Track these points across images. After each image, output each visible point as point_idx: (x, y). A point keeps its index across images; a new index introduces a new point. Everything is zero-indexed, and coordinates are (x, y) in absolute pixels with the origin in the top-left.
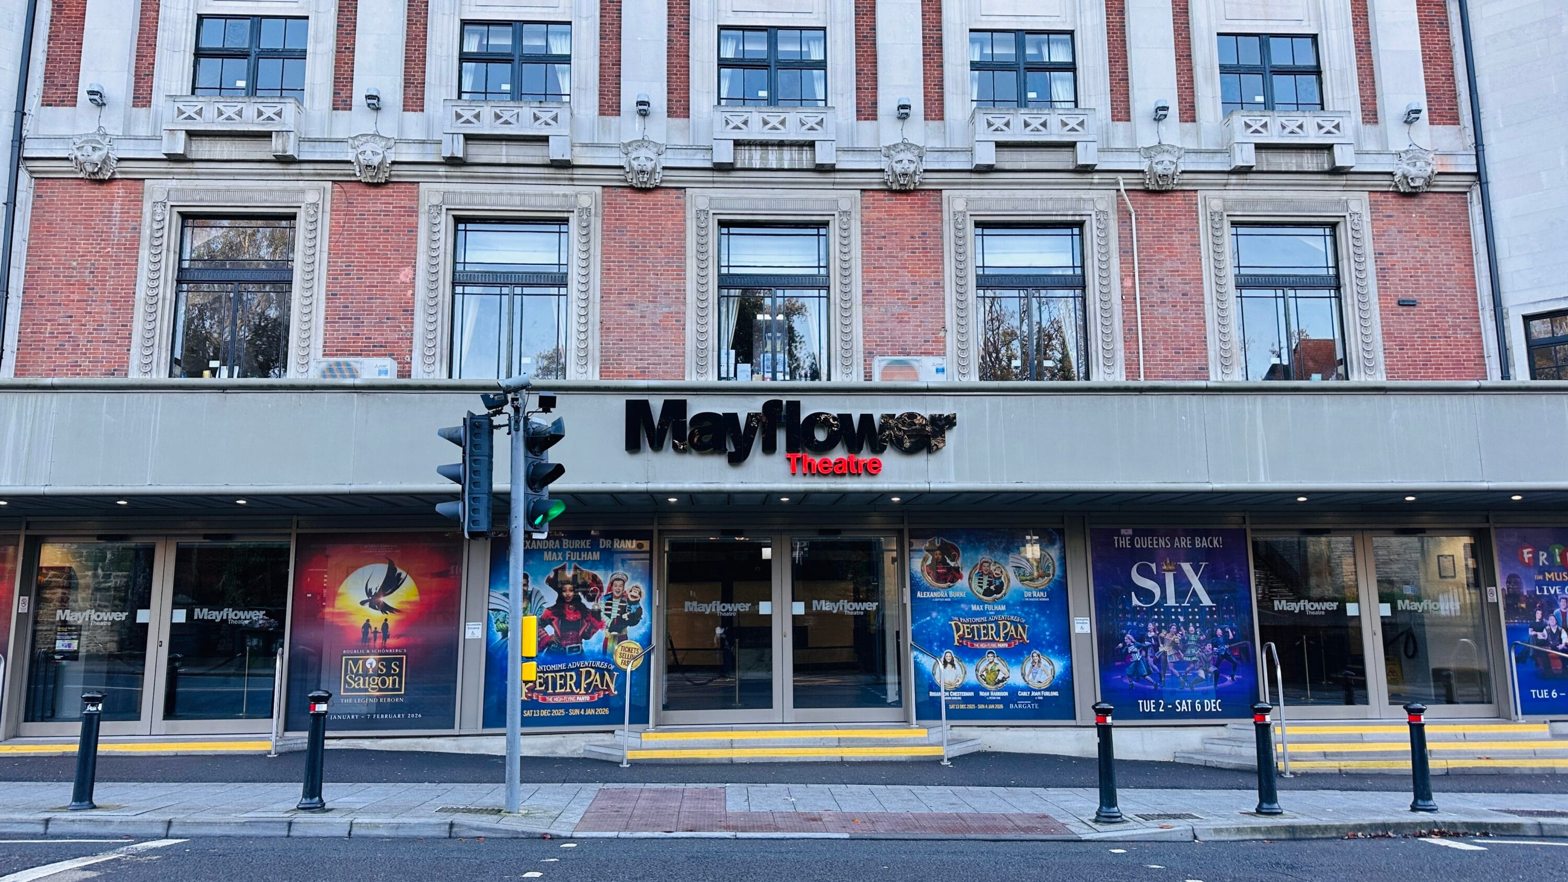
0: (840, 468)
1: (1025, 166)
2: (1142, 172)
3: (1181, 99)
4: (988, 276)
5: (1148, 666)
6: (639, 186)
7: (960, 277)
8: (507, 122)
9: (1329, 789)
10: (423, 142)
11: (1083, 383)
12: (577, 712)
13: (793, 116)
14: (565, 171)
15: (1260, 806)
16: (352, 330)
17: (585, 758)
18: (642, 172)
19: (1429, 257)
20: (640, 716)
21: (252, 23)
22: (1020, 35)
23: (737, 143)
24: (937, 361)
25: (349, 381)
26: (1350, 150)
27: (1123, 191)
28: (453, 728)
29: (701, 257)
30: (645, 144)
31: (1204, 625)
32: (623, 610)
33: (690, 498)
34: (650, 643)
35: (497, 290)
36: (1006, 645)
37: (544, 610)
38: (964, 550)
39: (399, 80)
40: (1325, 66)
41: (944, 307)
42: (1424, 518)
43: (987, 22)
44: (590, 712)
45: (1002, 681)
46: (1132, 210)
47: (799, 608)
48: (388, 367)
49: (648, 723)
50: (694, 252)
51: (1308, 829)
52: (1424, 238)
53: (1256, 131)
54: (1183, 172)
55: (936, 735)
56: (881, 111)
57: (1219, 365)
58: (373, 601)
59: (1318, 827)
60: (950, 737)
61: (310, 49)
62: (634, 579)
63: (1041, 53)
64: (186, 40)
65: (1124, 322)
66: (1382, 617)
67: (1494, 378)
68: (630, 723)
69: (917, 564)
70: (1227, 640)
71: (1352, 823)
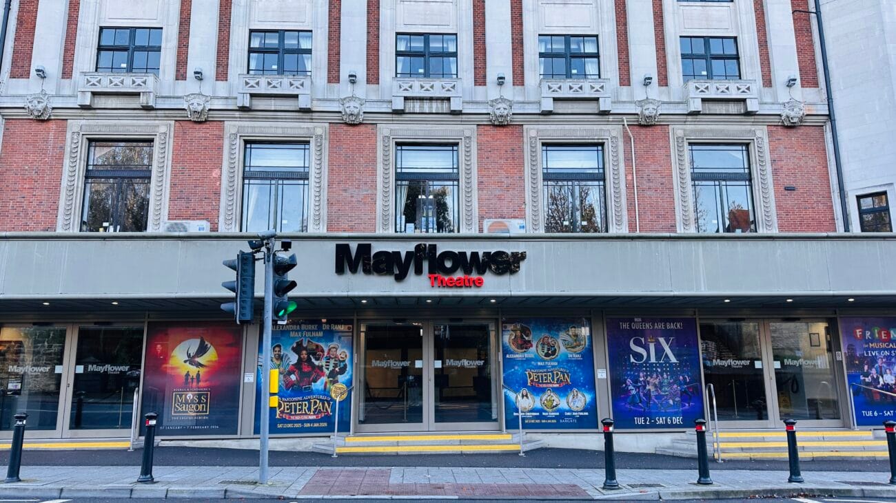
0: (460, 283)
1: (570, 112)
2: (637, 114)
3: (659, 74)
4: (550, 173)
5: (640, 397)
6: (350, 122)
7: (534, 174)
8: (274, 87)
9: (743, 469)
10: (227, 98)
11: (603, 234)
12: (308, 425)
13: (438, 83)
14: (308, 115)
15: (699, 479)
16: (185, 205)
17: (313, 452)
18: (352, 114)
19: (802, 163)
20: (344, 427)
21: (131, 31)
22: (568, 38)
23: (406, 99)
24: (520, 222)
25: (182, 234)
26: (755, 102)
27: (626, 126)
28: (236, 434)
29: (386, 163)
30: (354, 99)
31: (673, 374)
32: (335, 366)
33: (374, 300)
34: (351, 384)
35: (268, 182)
36: (558, 385)
37: (290, 366)
38: (534, 330)
39: (214, 63)
40: (741, 55)
41: (524, 191)
42: (799, 312)
43: (548, 30)
44: (316, 425)
45: (556, 406)
46: (632, 136)
47: (438, 364)
48: (205, 226)
49: (349, 431)
50: (382, 160)
51: (727, 493)
52: (800, 152)
53: (702, 91)
54: (660, 115)
55: (516, 439)
56: (488, 79)
57: (682, 224)
58: (191, 360)
59: (732, 491)
60: (525, 439)
61: (163, 46)
62: (342, 347)
63: (579, 48)
64: (93, 40)
65: (627, 199)
66: (775, 369)
67: (840, 231)
68: (338, 431)
69: (507, 338)
70: (686, 383)
71: (753, 489)
